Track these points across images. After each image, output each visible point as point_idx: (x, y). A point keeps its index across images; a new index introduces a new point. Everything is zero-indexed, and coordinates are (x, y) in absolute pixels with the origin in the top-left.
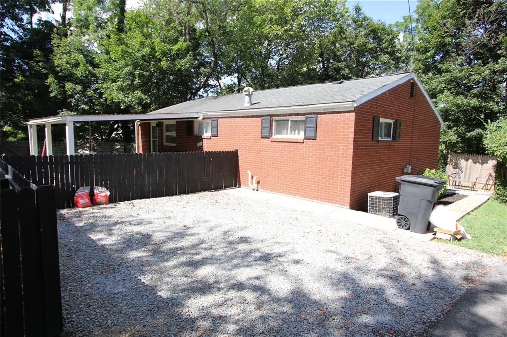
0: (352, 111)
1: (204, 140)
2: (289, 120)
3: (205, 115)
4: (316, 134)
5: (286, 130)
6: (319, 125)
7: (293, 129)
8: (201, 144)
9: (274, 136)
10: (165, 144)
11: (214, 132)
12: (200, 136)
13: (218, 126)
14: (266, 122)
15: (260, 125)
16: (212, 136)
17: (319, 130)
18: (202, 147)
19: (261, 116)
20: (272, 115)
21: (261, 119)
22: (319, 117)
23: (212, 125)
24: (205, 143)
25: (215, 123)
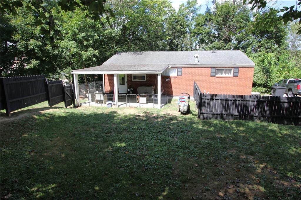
0: (253, 67)
2: (224, 69)
3: (173, 66)
4: (238, 75)
5: (222, 73)
6: (239, 71)
7: (225, 73)
8: (169, 79)
9: (216, 76)
10: (133, 80)
11: (180, 74)
12: (168, 76)
13: (182, 71)
14: (213, 70)
15: (210, 71)
16: (178, 76)
17: (239, 73)
18: (170, 81)
19: (210, 68)
20: (216, 67)
21: (210, 69)
22: (240, 69)
23: (178, 71)
24: (172, 79)
25: (180, 70)
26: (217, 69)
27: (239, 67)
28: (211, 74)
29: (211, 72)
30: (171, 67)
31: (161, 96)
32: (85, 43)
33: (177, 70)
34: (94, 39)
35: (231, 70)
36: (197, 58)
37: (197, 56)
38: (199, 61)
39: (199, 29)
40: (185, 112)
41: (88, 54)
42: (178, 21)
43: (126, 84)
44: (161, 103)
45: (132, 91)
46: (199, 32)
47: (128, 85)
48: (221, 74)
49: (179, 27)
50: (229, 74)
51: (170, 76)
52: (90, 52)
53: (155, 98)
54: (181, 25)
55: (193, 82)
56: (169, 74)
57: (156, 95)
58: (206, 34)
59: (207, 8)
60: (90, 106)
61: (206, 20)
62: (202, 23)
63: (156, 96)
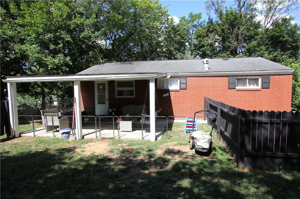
0: (291, 74)
1: (171, 92)
2: (247, 79)
3: (174, 74)
4: (269, 86)
5: (245, 84)
6: (271, 81)
7: (250, 84)
8: (168, 94)
9: (237, 88)
10: (117, 96)
11: (184, 86)
12: (167, 90)
13: (186, 82)
14: (232, 80)
15: (227, 81)
16: (180, 89)
17: (271, 83)
18: (169, 96)
19: (227, 76)
20: (236, 76)
21: (228, 78)
22: (271, 77)
23: (181, 82)
24: (172, 95)
25: (183, 81)
26: (237, 79)
27: (270, 75)
28: (229, 86)
29: (229, 83)
30: (171, 77)
31: (156, 118)
32: (52, 47)
33: (179, 81)
34: (64, 42)
35: (258, 79)
36: (208, 63)
37: (207, 61)
38: (209, 69)
39: (201, 41)
40: (205, 151)
41: (56, 61)
42: (177, 31)
43: (107, 103)
44: (156, 130)
45: (114, 112)
46: (200, 44)
47: (109, 103)
48: (242, 85)
49: (178, 37)
50: (255, 85)
51: (169, 90)
52: (59, 59)
53: (146, 122)
54: (180, 35)
55: (203, 98)
56: (168, 87)
57: (147, 116)
58: (209, 46)
59: (209, 19)
60: (35, 136)
61: (208, 31)
62: (204, 34)
63: (148, 119)
